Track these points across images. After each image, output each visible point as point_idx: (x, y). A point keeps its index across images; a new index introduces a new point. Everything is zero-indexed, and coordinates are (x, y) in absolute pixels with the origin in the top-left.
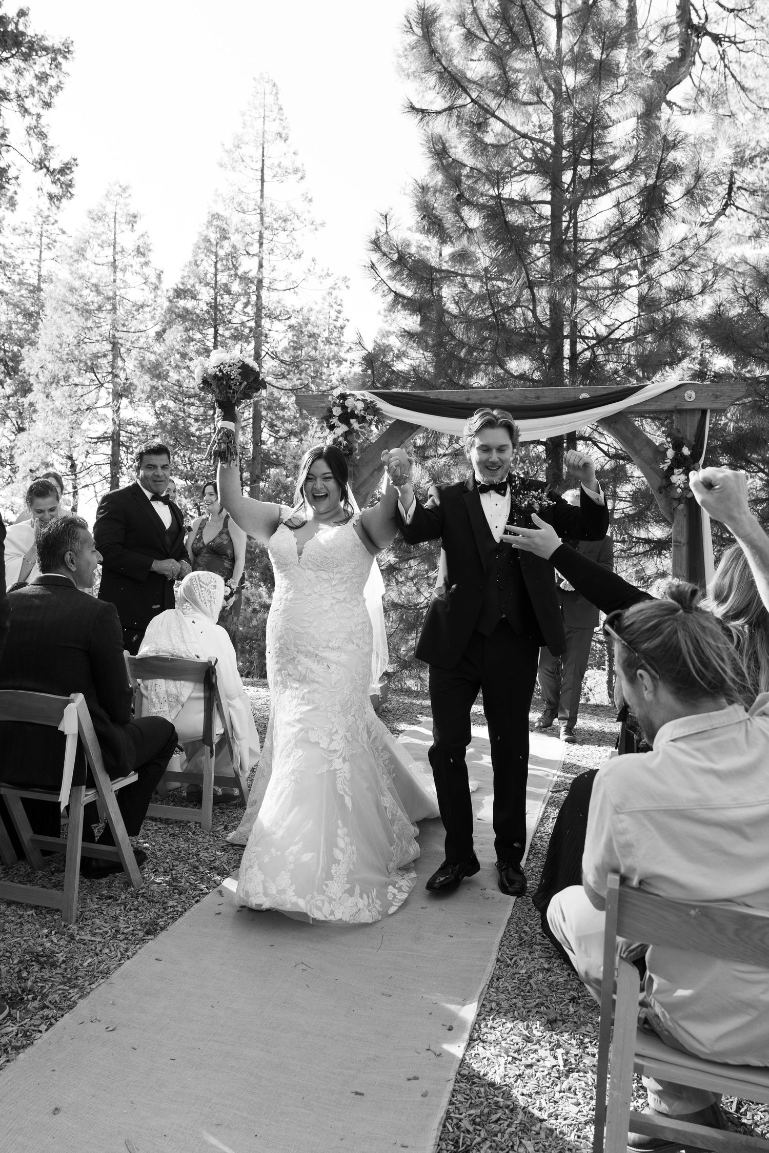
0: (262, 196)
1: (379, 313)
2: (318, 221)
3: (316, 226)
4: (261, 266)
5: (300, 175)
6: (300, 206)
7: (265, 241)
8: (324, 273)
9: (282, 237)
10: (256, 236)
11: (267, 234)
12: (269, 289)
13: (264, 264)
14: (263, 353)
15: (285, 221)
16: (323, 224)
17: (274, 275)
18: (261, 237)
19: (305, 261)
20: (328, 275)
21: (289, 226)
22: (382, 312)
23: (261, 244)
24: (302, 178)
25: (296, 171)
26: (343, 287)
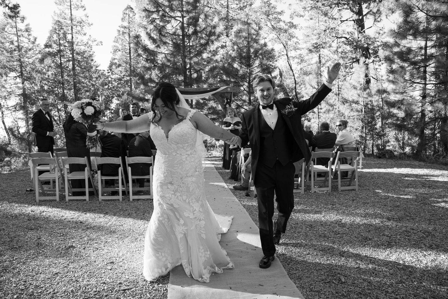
0: (71, 15)
1: (111, 52)
2: (90, 23)
3: (90, 25)
4: (72, 37)
5: (84, 8)
6: (84, 18)
7: (73, 29)
8: (94, 40)
9: (79, 28)
10: (70, 28)
11: (74, 27)
12: (77, 45)
13: (74, 36)
14: (76, 66)
15: (81, 23)
16: (92, 24)
17: (78, 40)
18: (72, 28)
19: (87, 37)
20: (95, 41)
21: (81, 25)
22: (112, 52)
23: (72, 30)
24: (85, 9)
25: (83, 7)
26: (101, 45)
